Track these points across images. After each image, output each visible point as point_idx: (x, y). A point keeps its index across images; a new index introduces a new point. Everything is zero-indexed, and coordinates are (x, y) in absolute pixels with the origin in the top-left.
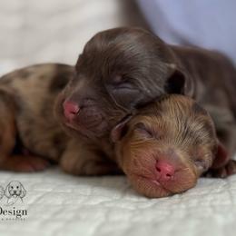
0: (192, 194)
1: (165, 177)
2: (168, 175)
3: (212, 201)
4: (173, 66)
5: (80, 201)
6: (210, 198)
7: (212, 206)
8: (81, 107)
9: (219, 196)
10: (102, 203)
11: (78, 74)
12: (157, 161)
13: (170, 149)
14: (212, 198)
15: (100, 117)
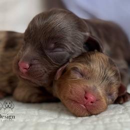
0: (103, 115)
1: (90, 103)
2: (92, 102)
3: (119, 119)
4: (88, 34)
5: (34, 120)
6: (117, 117)
7: (120, 123)
8: (31, 65)
9: (122, 116)
10: (49, 121)
11: (26, 43)
12: (86, 93)
13: (94, 86)
14: (118, 117)
15: (43, 71)
